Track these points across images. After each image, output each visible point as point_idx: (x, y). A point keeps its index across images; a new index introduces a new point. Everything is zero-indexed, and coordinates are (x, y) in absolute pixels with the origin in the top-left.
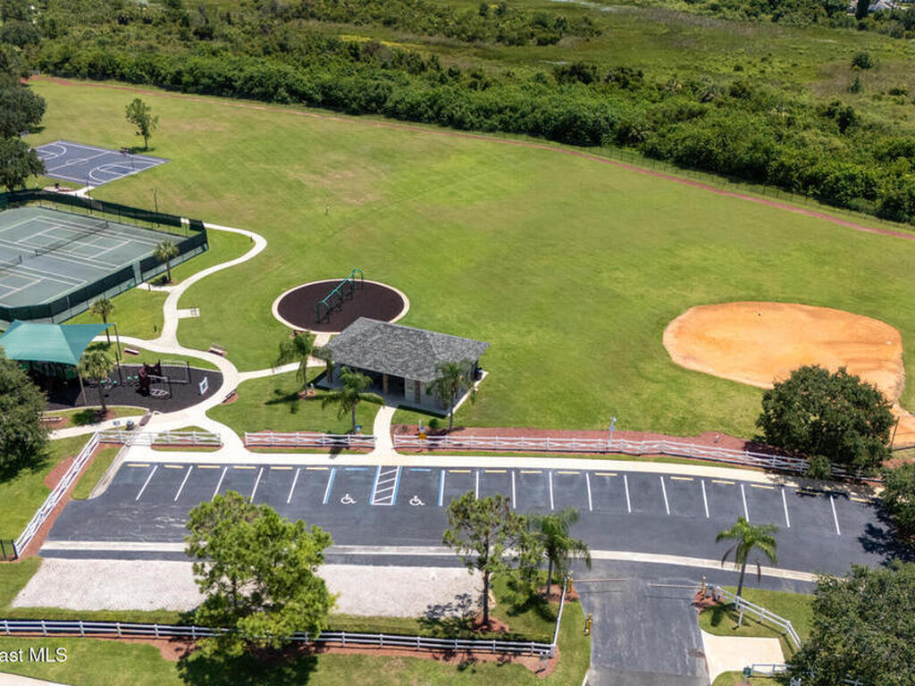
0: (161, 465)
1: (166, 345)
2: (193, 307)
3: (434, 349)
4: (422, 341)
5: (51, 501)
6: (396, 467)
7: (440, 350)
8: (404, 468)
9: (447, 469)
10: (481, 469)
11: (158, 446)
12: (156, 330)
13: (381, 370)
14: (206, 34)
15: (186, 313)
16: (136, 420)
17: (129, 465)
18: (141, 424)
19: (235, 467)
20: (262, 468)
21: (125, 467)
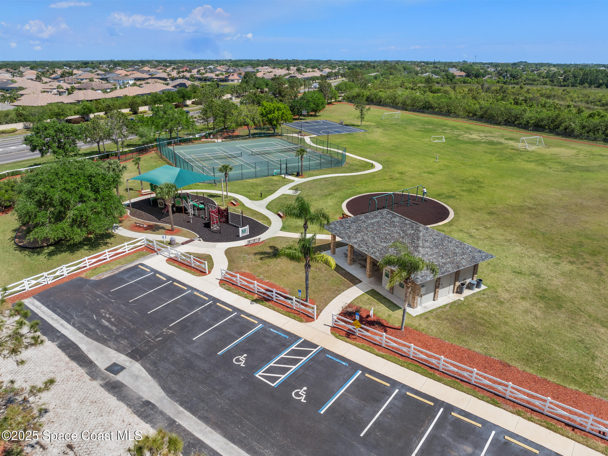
0: (155, 273)
1: (258, 205)
2: (297, 190)
3: (420, 242)
4: (413, 232)
6: (315, 346)
7: (427, 244)
8: (324, 351)
9: (365, 370)
10: (404, 386)
11: (172, 261)
15: (290, 192)
16: (183, 240)
17: (139, 266)
18: (183, 244)
19: (195, 293)
20: (212, 302)
21: (136, 267)
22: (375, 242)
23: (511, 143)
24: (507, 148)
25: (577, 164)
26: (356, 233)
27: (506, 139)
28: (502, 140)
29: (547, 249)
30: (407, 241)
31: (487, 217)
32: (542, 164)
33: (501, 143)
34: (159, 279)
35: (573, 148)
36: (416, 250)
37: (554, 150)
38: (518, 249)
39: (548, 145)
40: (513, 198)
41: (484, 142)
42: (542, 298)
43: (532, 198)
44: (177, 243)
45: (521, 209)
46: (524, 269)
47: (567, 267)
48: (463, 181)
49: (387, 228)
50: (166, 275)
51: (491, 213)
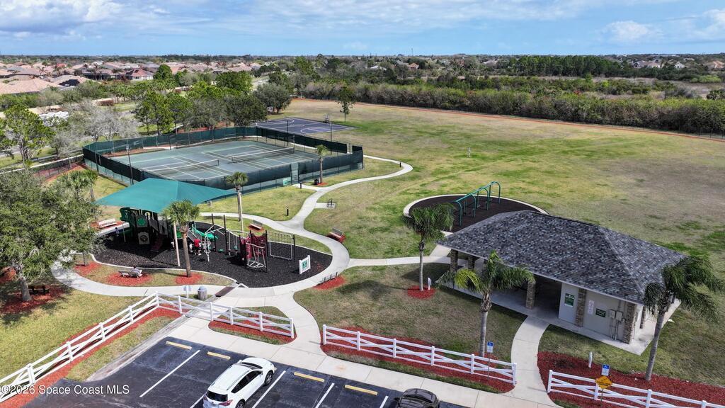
1: (291, 227)
2: (330, 202)
11: (219, 325)
15: (322, 206)
16: (212, 289)
17: (168, 343)
18: (218, 296)
19: (296, 374)
20: (333, 384)
21: (162, 345)
22: (540, 256)
26: (502, 247)
30: (590, 249)
34: (217, 359)
36: (614, 261)
44: (209, 296)
49: (549, 236)
50: (224, 350)
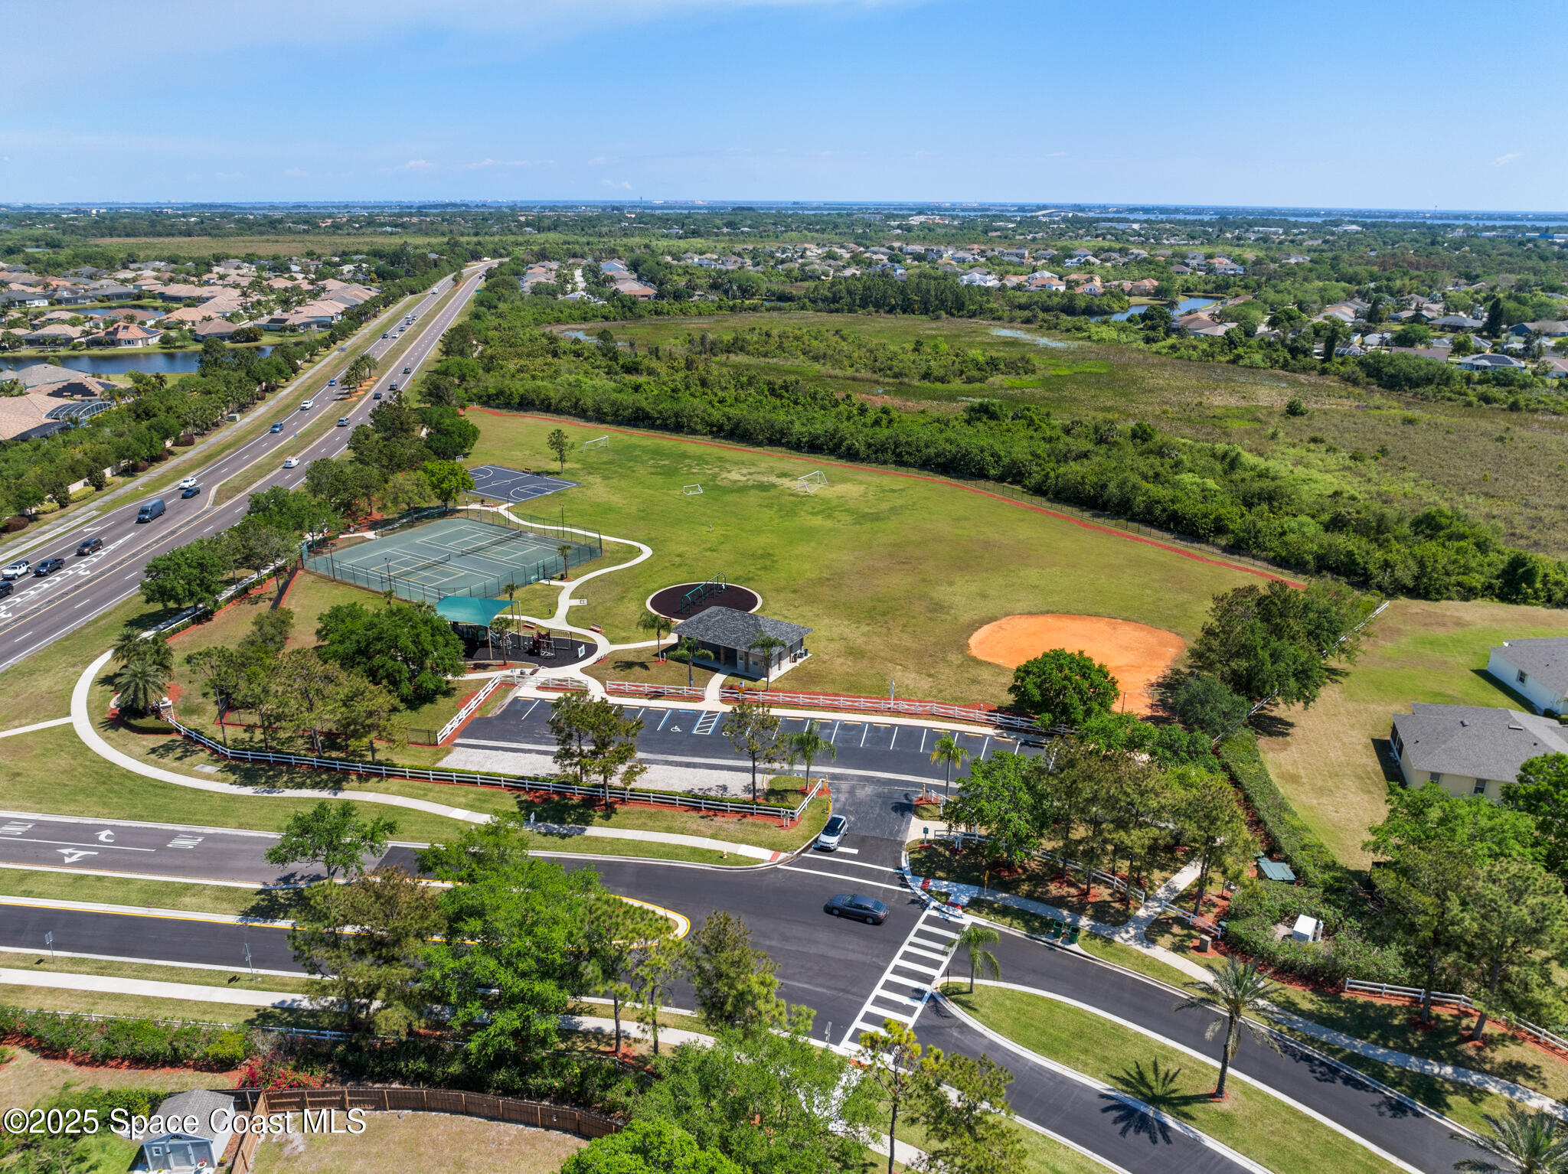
0: (542, 700)
1: (557, 623)
2: (581, 598)
5: (463, 714)
6: (717, 712)
8: (723, 713)
11: (543, 687)
12: (551, 613)
13: (719, 642)
14: (632, 369)
15: (576, 602)
16: (528, 671)
17: (518, 699)
18: (532, 674)
23: (786, 482)
24: (782, 493)
25: (867, 510)
27: (778, 476)
28: (774, 479)
29: (849, 617)
31: (792, 595)
32: (830, 516)
33: (774, 486)
35: (861, 483)
37: (841, 489)
38: (827, 621)
39: (832, 481)
40: (810, 572)
41: (753, 487)
42: (851, 654)
43: (827, 567)
44: (527, 675)
45: (821, 582)
46: (835, 636)
47: (865, 628)
48: (753, 556)
51: (795, 591)
